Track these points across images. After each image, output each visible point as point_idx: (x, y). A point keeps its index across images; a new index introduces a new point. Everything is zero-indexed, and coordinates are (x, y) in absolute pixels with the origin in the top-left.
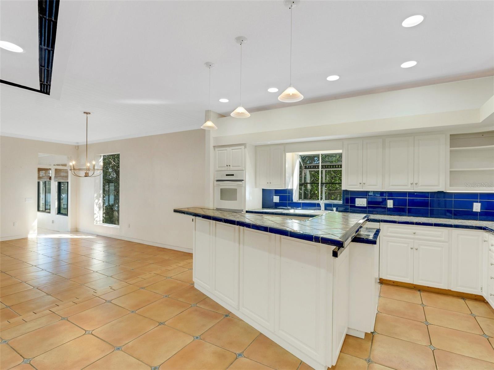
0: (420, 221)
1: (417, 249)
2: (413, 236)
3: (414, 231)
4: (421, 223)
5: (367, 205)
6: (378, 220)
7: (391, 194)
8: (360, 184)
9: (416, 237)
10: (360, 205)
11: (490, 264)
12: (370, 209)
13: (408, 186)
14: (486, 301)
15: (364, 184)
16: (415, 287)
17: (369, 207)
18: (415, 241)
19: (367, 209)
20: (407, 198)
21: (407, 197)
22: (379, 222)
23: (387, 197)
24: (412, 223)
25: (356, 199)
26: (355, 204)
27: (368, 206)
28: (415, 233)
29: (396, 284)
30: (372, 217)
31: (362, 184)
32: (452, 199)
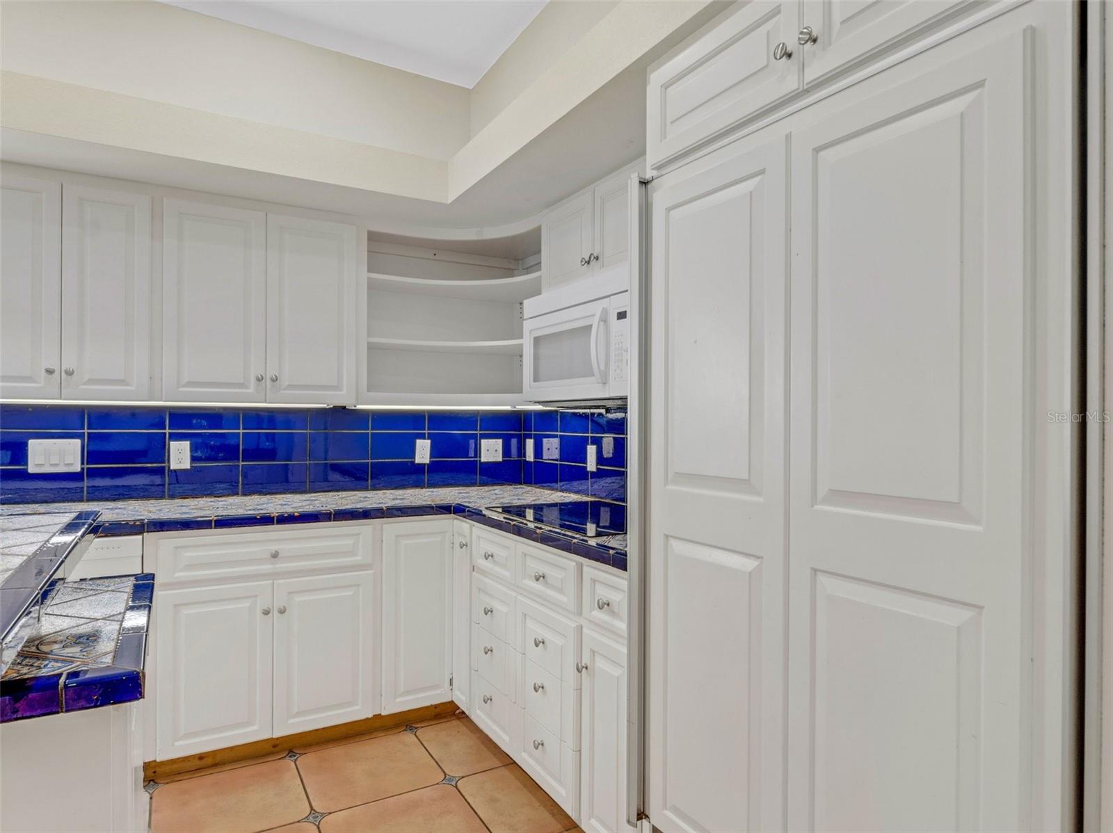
0: (288, 510)
1: (282, 612)
2: (269, 566)
3: (274, 547)
4: (296, 514)
5: (86, 466)
6: (134, 526)
7: (183, 420)
8: (50, 372)
9: (281, 566)
10: (52, 465)
11: (483, 612)
12: (100, 482)
13: (247, 387)
14: (458, 712)
15: (70, 373)
16: (275, 746)
17: (92, 473)
18: (275, 582)
19: (86, 483)
20: (241, 431)
21: (239, 429)
22: (141, 533)
23: (167, 431)
24: (266, 520)
25: (32, 443)
26: (26, 463)
27: (88, 469)
28: (275, 555)
29: (209, 761)
30: (109, 511)
31: (57, 374)
32: (368, 430)
